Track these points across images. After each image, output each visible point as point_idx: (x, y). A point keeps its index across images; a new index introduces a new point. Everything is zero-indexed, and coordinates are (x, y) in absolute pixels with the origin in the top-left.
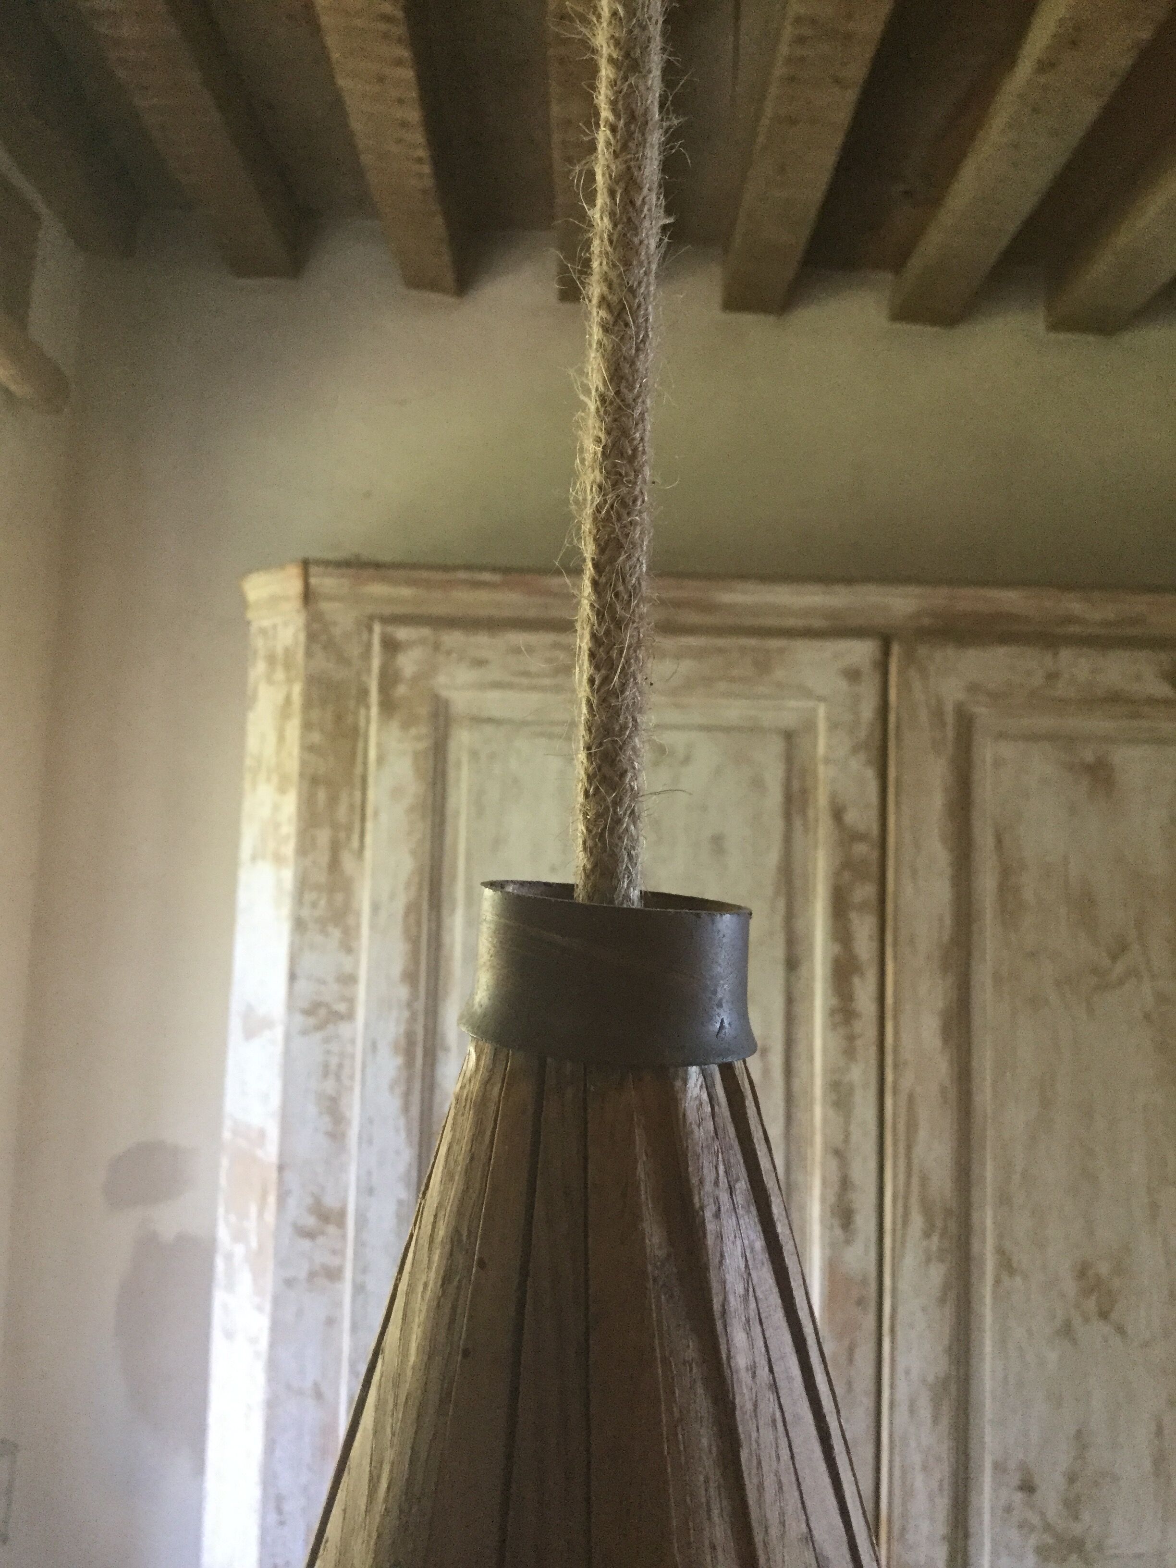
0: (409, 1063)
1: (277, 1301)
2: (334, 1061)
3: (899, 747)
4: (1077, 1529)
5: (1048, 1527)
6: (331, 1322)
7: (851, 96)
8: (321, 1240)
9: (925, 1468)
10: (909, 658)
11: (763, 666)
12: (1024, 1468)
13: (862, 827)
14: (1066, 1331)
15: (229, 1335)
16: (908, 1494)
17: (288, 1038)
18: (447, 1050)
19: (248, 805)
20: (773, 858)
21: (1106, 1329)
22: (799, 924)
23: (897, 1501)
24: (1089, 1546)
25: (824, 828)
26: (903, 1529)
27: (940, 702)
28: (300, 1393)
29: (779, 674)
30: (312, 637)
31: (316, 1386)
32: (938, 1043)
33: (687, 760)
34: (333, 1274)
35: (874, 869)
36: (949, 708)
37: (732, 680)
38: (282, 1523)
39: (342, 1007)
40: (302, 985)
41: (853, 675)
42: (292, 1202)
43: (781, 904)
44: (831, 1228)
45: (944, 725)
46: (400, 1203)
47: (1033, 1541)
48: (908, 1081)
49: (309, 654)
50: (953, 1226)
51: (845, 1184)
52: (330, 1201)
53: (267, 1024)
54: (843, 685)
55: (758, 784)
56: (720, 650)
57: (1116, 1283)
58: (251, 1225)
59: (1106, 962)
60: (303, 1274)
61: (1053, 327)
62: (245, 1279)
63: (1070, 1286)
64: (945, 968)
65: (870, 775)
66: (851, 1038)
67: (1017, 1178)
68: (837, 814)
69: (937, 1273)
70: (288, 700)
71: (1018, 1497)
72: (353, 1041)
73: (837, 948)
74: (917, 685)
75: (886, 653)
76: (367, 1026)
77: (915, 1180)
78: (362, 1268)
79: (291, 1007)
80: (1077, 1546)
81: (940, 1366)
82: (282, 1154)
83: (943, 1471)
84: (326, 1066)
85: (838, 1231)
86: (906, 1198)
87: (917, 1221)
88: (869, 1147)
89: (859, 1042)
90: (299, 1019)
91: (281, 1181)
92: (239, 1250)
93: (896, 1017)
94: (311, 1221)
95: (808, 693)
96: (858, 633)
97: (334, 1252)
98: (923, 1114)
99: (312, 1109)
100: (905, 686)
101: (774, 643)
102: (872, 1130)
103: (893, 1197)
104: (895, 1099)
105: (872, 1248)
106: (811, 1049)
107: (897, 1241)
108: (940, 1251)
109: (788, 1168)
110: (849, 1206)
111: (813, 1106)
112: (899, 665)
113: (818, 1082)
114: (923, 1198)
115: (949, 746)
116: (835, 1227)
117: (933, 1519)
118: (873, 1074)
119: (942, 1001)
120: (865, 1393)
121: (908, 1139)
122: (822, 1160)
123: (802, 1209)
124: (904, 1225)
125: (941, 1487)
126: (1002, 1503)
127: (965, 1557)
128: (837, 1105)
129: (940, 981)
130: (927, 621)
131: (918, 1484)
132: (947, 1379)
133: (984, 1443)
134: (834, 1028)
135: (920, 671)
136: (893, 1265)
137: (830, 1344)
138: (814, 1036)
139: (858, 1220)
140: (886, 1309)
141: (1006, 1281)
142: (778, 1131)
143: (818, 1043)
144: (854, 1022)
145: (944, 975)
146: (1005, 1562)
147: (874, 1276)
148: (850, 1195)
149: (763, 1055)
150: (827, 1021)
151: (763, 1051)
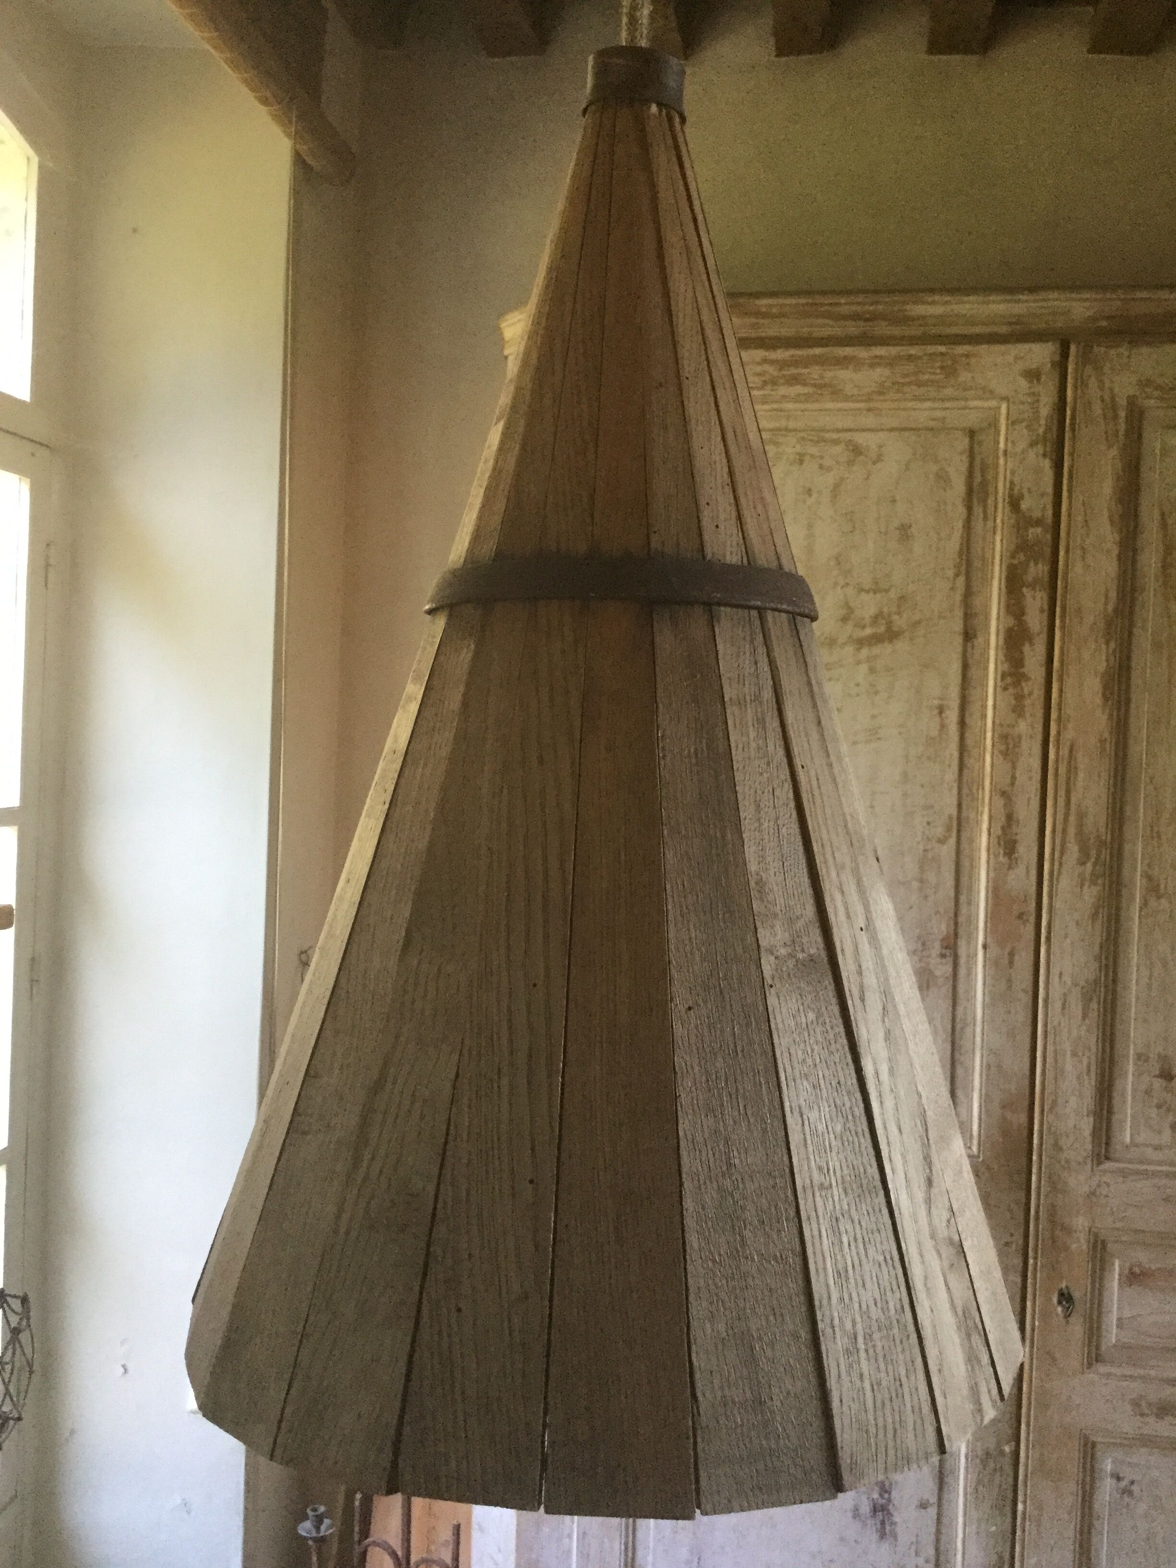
3: (1074, 438)
9: (1074, 1054)
10: (1085, 358)
11: (950, 371)
12: (1164, 1060)
13: (1037, 514)
16: (1059, 1073)
20: (954, 544)
22: (977, 601)
25: (1002, 514)
26: (1054, 1103)
27: (1114, 398)
29: (964, 376)
32: (1099, 700)
33: (879, 459)
35: (1048, 551)
36: (1122, 402)
37: (920, 384)
41: (1033, 375)
43: (961, 581)
44: (996, 856)
45: (1116, 417)
48: (1069, 735)
50: (1105, 854)
51: (1010, 819)
54: (1023, 383)
55: (942, 478)
56: (910, 358)
64: (1108, 636)
65: (1047, 465)
66: (1020, 698)
68: (1014, 503)
69: (1090, 894)
71: (1158, 1083)
73: (1011, 622)
74: (1093, 383)
75: (1065, 354)
81: (1090, 971)
83: (1090, 1057)
85: (1003, 858)
86: (1064, 831)
87: (1073, 849)
89: (1028, 702)
93: (1061, 680)
95: (992, 394)
96: (1039, 337)
98: (1083, 762)
100: (1081, 383)
101: (960, 350)
102: (1037, 776)
103: (1054, 831)
104: (1058, 748)
105: (1034, 873)
106: (984, 707)
107: (1056, 867)
108: (1094, 876)
109: (959, 806)
110: (1013, 837)
111: (984, 756)
112: (1077, 364)
113: (989, 735)
114: (1080, 832)
115: (1121, 437)
116: (1001, 855)
117: (1081, 1096)
118: (1039, 728)
119: (1105, 664)
120: (1024, 991)
121: (1068, 784)
122: (991, 799)
123: (971, 841)
124: (1062, 853)
125: (1089, 1071)
126: (1143, 1087)
127: (1109, 1129)
128: (1005, 754)
129: (1104, 647)
130: (1104, 323)
131: (1069, 1067)
132: (1096, 982)
133: (1129, 1036)
134: (1005, 689)
135: (1096, 369)
136: (1051, 886)
137: (994, 950)
138: (987, 696)
139: (1021, 850)
140: (1044, 923)
141: (1153, 903)
142: (951, 775)
143: (990, 703)
144: (1023, 684)
145: (1107, 643)
146: (1144, 1136)
147: (1034, 896)
148: (1015, 829)
149: (941, 713)
150: (999, 683)
151: (941, 710)
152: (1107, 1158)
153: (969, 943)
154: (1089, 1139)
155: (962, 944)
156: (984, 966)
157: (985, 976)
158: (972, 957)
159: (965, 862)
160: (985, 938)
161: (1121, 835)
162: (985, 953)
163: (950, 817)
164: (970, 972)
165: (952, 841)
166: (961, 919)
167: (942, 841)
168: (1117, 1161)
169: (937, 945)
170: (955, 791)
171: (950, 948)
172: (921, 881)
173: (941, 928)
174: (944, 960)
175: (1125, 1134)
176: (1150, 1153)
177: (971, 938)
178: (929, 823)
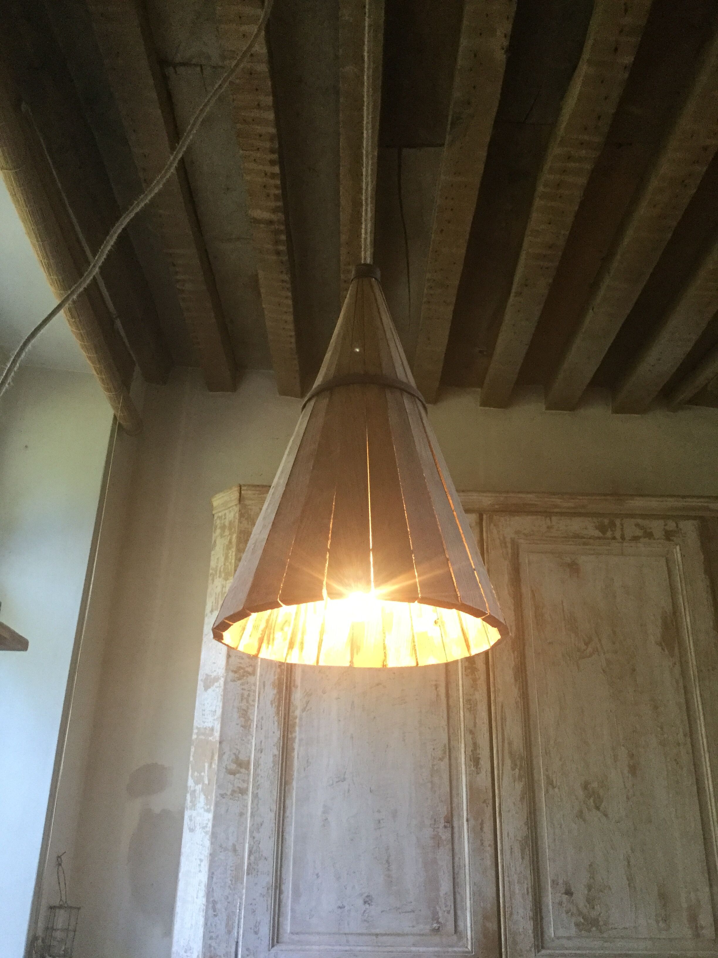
0: (280, 692)
1: (217, 805)
2: (246, 693)
4: (594, 914)
5: (580, 913)
6: (241, 814)
7: (451, 308)
8: (238, 775)
9: (519, 882)
10: (490, 521)
12: (566, 883)
14: (580, 815)
15: (192, 830)
16: (512, 895)
17: (225, 683)
18: (296, 687)
19: (210, 587)
21: (599, 814)
23: (508, 899)
24: (601, 923)
26: (511, 914)
27: (504, 538)
28: (226, 849)
30: (241, 515)
31: (234, 846)
32: (513, 680)
34: (243, 792)
36: (508, 540)
38: (215, 916)
39: (250, 669)
40: (232, 659)
42: (225, 757)
44: (470, 767)
45: (506, 547)
46: (275, 756)
47: (573, 920)
48: (500, 699)
49: (240, 522)
50: (524, 764)
51: (475, 746)
52: (242, 757)
53: (216, 679)
57: (601, 792)
58: (205, 775)
59: (583, 647)
60: (229, 793)
61: (548, 408)
62: (202, 800)
63: (580, 793)
66: (475, 680)
67: (552, 742)
69: (519, 786)
70: (230, 542)
71: (565, 897)
72: (255, 685)
74: (495, 531)
75: (481, 519)
76: (261, 675)
77: (506, 745)
78: (257, 786)
79: (227, 670)
80: (595, 922)
81: (523, 831)
82: (221, 736)
83: (528, 883)
84: (242, 695)
85: (473, 768)
86: (503, 751)
87: (508, 762)
88: (486, 728)
89: (478, 682)
90: (231, 674)
91: (220, 749)
92: (199, 787)
94: (233, 767)
96: (471, 511)
97: (244, 781)
98: (508, 714)
99: (236, 715)
100: (490, 531)
102: (486, 721)
103: (498, 751)
104: (496, 706)
105: (489, 775)
106: (457, 685)
107: (501, 772)
108: (520, 777)
109: (449, 740)
110: (478, 756)
111: (460, 711)
112: (487, 523)
113: (461, 700)
114: (510, 753)
115: (510, 555)
116: (472, 766)
117: (525, 909)
118: (485, 695)
119: (514, 663)
120: (490, 845)
121: (502, 725)
122: (465, 736)
123: (456, 759)
124: (503, 765)
125: (528, 893)
126: (557, 901)
127: (542, 928)
128: (470, 710)
129: (512, 654)
130: (497, 507)
131: (517, 891)
132: (527, 837)
133: (547, 870)
134: (467, 675)
135: (495, 525)
136: (499, 782)
137: (472, 822)
138: (459, 679)
139: (482, 762)
140: (497, 805)
141: (551, 792)
142: (444, 723)
143: (460, 682)
144: (476, 673)
145: (514, 652)
146: (561, 932)
147: (490, 787)
148: (478, 751)
149: (436, 688)
150: (464, 673)
151: (436, 687)
152: (543, 948)
153: (459, 820)
154: (532, 935)
155: (455, 819)
156: (468, 832)
157: (468, 838)
158: (461, 827)
159: (454, 772)
160: (467, 814)
161: (531, 752)
162: (468, 824)
163: (445, 746)
164: (461, 836)
165: (447, 760)
166: (454, 805)
167: (441, 759)
168: (548, 949)
169: (442, 821)
170: (446, 730)
171: (449, 823)
172: (432, 782)
173: (443, 810)
174: (446, 830)
175: (551, 931)
176: (564, 942)
177: (460, 816)
178: (434, 749)
